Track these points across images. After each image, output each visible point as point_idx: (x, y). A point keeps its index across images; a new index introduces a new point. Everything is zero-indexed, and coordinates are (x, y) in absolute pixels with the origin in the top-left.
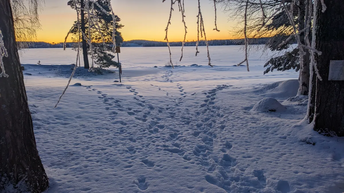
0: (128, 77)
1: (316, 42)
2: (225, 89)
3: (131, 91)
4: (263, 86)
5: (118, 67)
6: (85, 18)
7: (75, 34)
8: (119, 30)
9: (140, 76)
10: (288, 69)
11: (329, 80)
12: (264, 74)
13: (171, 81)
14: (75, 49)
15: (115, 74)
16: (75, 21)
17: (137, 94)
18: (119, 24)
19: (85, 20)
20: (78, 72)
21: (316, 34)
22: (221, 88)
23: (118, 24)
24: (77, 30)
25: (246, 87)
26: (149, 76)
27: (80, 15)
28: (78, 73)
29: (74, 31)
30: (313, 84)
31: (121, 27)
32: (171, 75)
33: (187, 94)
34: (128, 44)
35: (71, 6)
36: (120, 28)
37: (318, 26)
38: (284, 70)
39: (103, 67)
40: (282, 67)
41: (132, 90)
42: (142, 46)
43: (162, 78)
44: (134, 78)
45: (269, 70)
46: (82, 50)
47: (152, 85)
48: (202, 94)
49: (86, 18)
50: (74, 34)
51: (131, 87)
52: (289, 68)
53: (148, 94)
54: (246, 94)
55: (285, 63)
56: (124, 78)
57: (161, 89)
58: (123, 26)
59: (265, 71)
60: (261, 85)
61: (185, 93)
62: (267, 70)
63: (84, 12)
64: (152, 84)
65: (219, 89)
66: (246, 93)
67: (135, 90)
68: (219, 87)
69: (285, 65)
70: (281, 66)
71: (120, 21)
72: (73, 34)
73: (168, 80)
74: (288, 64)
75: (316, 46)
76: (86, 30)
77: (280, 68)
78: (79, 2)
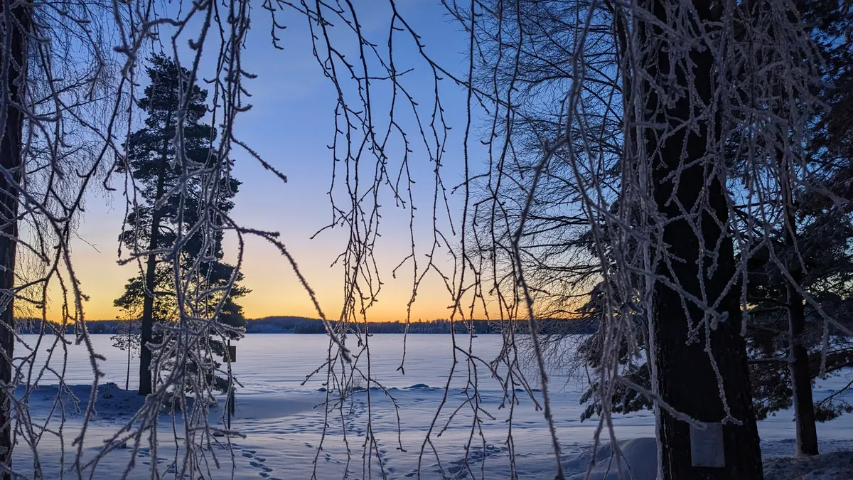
0: (250, 418)
1: (658, 379)
2: (490, 458)
3: (253, 464)
4: (581, 451)
5: (225, 391)
6: (156, 271)
7: (127, 307)
8: (236, 301)
9: (279, 417)
10: (636, 410)
11: (692, 465)
12: (582, 421)
13: (360, 432)
14: (120, 345)
15: (216, 409)
16: (131, 278)
17: (268, 473)
18: (239, 287)
19: (157, 275)
20: (121, 403)
21: (657, 363)
22: (481, 456)
23: (237, 286)
24: (133, 300)
25: (541, 453)
26: (304, 417)
27: (146, 264)
28: (121, 407)
29: (126, 302)
30: (664, 470)
31: (243, 294)
32: (361, 413)
33: (396, 473)
34: (258, 326)
35: (127, 243)
36: (241, 295)
37: (658, 347)
38: (627, 412)
39: (187, 390)
40: (622, 404)
41: (256, 461)
42: (291, 332)
43: (336, 422)
44: (265, 423)
45: (593, 412)
46: (140, 347)
47: (310, 446)
48: (434, 474)
49: (159, 272)
50: (125, 307)
51: (254, 452)
52: (637, 407)
53: (296, 474)
54: (538, 474)
55: (627, 396)
56: (239, 421)
57: (333, 457)
58: (249, 292)
59: (583, 414)
60: (578, 447)
61: (391, 470)
62: (588, 410)
63: (157, 256)
64: (310, 442)
65: (477, 458)
66: (539, 471)
67: (264, 460)
68: (476, 453)
69: (627, 402)
70: (619, 401)
71: (242, 279)
72: (121, 308)
73: (352, 427)
74: (633, 398)
75: (660, 388)
76: (155, 298)
77: (617, 406)
78: (146, 235)
